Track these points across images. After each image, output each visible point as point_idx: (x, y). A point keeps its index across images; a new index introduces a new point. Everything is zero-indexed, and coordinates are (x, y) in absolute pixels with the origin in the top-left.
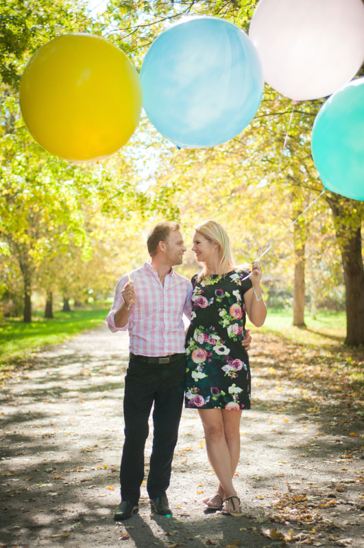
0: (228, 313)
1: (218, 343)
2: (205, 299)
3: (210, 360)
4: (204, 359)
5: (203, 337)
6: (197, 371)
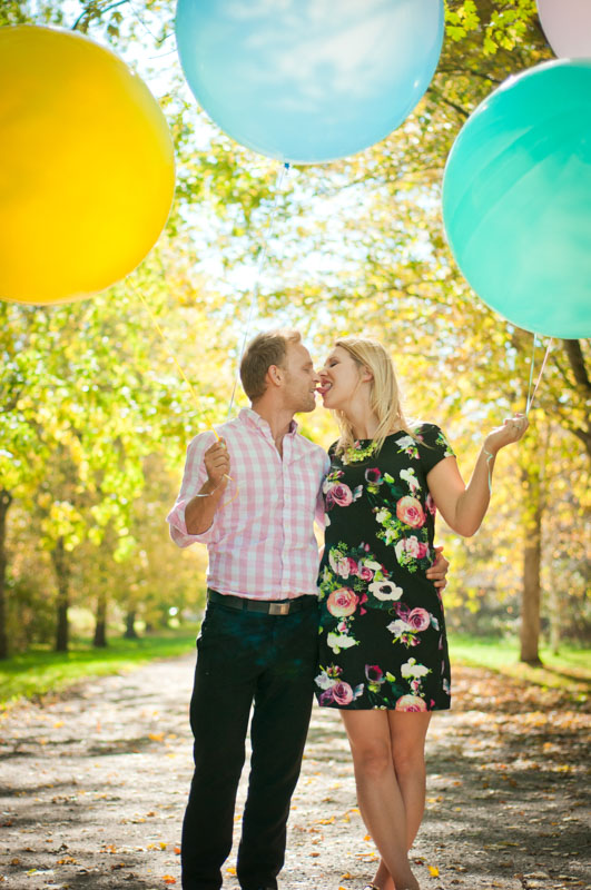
1: (378, 576)
2: (346, 489)
3: (364, 611)
5: (348, 564)
6: (338, 634)
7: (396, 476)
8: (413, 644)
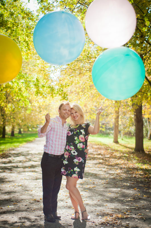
0: (78, 138)
1: (73, 150)
2: (70, 132)
4: (68, 156)
5: (68, 147)
6: (65, 161)
7: (80, 131)
8: (77, 164)
